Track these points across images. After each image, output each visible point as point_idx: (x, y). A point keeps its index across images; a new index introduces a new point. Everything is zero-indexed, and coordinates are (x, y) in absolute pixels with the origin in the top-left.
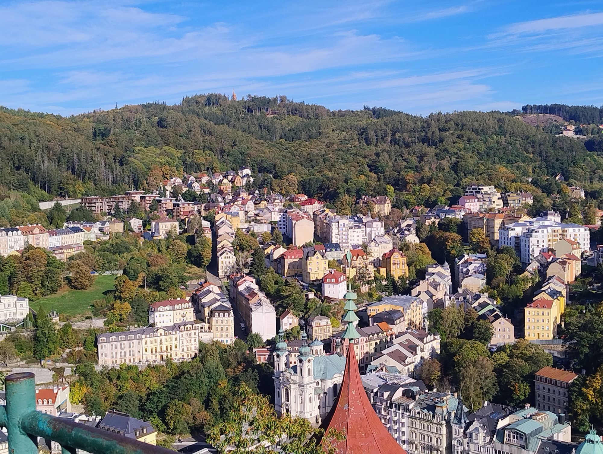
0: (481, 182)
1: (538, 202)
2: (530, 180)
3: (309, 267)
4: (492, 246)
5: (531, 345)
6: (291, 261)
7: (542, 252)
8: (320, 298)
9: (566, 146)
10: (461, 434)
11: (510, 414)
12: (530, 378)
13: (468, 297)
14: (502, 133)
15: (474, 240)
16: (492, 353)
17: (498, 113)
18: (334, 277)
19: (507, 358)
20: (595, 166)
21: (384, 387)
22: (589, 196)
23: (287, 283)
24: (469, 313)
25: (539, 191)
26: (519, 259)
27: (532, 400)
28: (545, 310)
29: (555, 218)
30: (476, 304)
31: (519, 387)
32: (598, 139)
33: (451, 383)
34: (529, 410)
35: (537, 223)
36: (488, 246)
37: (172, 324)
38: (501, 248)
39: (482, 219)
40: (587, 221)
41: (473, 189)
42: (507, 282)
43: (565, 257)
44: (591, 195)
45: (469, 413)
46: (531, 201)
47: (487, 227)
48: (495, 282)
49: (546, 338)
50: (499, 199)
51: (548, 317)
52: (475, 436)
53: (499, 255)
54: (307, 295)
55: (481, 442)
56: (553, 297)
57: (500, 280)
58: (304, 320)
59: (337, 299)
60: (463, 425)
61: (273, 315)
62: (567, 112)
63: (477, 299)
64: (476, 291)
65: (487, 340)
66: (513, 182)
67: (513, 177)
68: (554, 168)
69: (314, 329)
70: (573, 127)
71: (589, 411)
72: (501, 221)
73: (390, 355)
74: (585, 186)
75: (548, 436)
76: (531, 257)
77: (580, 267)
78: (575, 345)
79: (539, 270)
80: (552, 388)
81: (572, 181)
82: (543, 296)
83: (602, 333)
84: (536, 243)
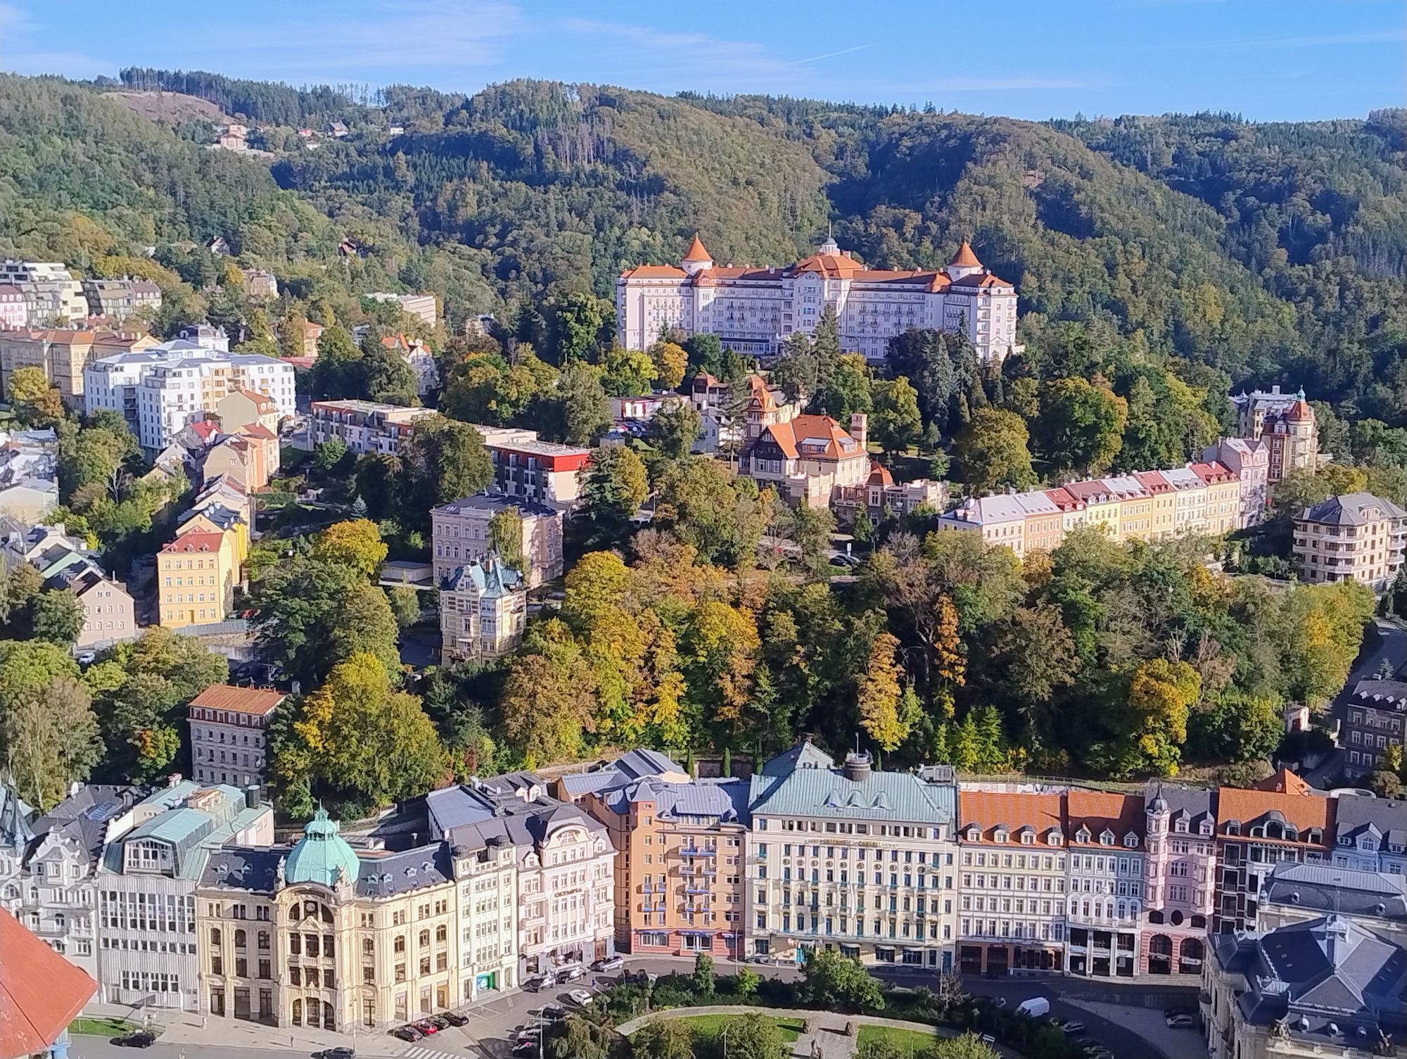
0: (28, 252)
1: (173, 303)
2: (152, 250)
4: (68, 410)
5: (177, 639)
7: (191, 421)
9: (231, 174)
10: (17, 870)
11: (135, 803)
12: (178, 717)
13: (13, 536)
14: (73, 130)
15: (20, 395)
16: (84, 667)
17: (61, 80)
19: (122, 676)
20: (297, 224)
22: (288, 293)
24: (18, 576)
25: (175, 278)
26: (135, 439)
27: (184, 765)
28: (206, 557)
29: (214, 342)
30: (36, 553)
31: (154, 739)
32: (300, 161)
34: (179, 788)
35: (175, 352)
36: (59, 411)
38: (90, 414)
39: (37, 344)
40: (287, 349)
41: (10, 268)
42: (110, 494)
43: (242, 430)
44: (293, 288)
45: (34, 816)
46: (157, 304)
47: (52, 362)
48: (80, 497)
49: (208, 620)
50: (77, 294)
51: (213, 572)
52: (50, 870)
53: (88, 433)
55: (67, 880)
56: (220, 525)
57: (93, 491)
60: (21, 849)
62: (227, 93)
63: (37, 541)
64: (33, 521)
65: (70, 636)
66: (109, 254)
67: (111, 242)
68: (205, 223)
70: (244, 130)
71: (310, 771)
72: (86, 349)
74: (276, 269)
75: (225, 840)
76: (165, 435)
77: (277, 453)
78: (276, 629)
79: (186, 465)
80: (228, 730)
81: (247, 255)
82: (198, 524)
83: (331, 597)
84: (174, 399)
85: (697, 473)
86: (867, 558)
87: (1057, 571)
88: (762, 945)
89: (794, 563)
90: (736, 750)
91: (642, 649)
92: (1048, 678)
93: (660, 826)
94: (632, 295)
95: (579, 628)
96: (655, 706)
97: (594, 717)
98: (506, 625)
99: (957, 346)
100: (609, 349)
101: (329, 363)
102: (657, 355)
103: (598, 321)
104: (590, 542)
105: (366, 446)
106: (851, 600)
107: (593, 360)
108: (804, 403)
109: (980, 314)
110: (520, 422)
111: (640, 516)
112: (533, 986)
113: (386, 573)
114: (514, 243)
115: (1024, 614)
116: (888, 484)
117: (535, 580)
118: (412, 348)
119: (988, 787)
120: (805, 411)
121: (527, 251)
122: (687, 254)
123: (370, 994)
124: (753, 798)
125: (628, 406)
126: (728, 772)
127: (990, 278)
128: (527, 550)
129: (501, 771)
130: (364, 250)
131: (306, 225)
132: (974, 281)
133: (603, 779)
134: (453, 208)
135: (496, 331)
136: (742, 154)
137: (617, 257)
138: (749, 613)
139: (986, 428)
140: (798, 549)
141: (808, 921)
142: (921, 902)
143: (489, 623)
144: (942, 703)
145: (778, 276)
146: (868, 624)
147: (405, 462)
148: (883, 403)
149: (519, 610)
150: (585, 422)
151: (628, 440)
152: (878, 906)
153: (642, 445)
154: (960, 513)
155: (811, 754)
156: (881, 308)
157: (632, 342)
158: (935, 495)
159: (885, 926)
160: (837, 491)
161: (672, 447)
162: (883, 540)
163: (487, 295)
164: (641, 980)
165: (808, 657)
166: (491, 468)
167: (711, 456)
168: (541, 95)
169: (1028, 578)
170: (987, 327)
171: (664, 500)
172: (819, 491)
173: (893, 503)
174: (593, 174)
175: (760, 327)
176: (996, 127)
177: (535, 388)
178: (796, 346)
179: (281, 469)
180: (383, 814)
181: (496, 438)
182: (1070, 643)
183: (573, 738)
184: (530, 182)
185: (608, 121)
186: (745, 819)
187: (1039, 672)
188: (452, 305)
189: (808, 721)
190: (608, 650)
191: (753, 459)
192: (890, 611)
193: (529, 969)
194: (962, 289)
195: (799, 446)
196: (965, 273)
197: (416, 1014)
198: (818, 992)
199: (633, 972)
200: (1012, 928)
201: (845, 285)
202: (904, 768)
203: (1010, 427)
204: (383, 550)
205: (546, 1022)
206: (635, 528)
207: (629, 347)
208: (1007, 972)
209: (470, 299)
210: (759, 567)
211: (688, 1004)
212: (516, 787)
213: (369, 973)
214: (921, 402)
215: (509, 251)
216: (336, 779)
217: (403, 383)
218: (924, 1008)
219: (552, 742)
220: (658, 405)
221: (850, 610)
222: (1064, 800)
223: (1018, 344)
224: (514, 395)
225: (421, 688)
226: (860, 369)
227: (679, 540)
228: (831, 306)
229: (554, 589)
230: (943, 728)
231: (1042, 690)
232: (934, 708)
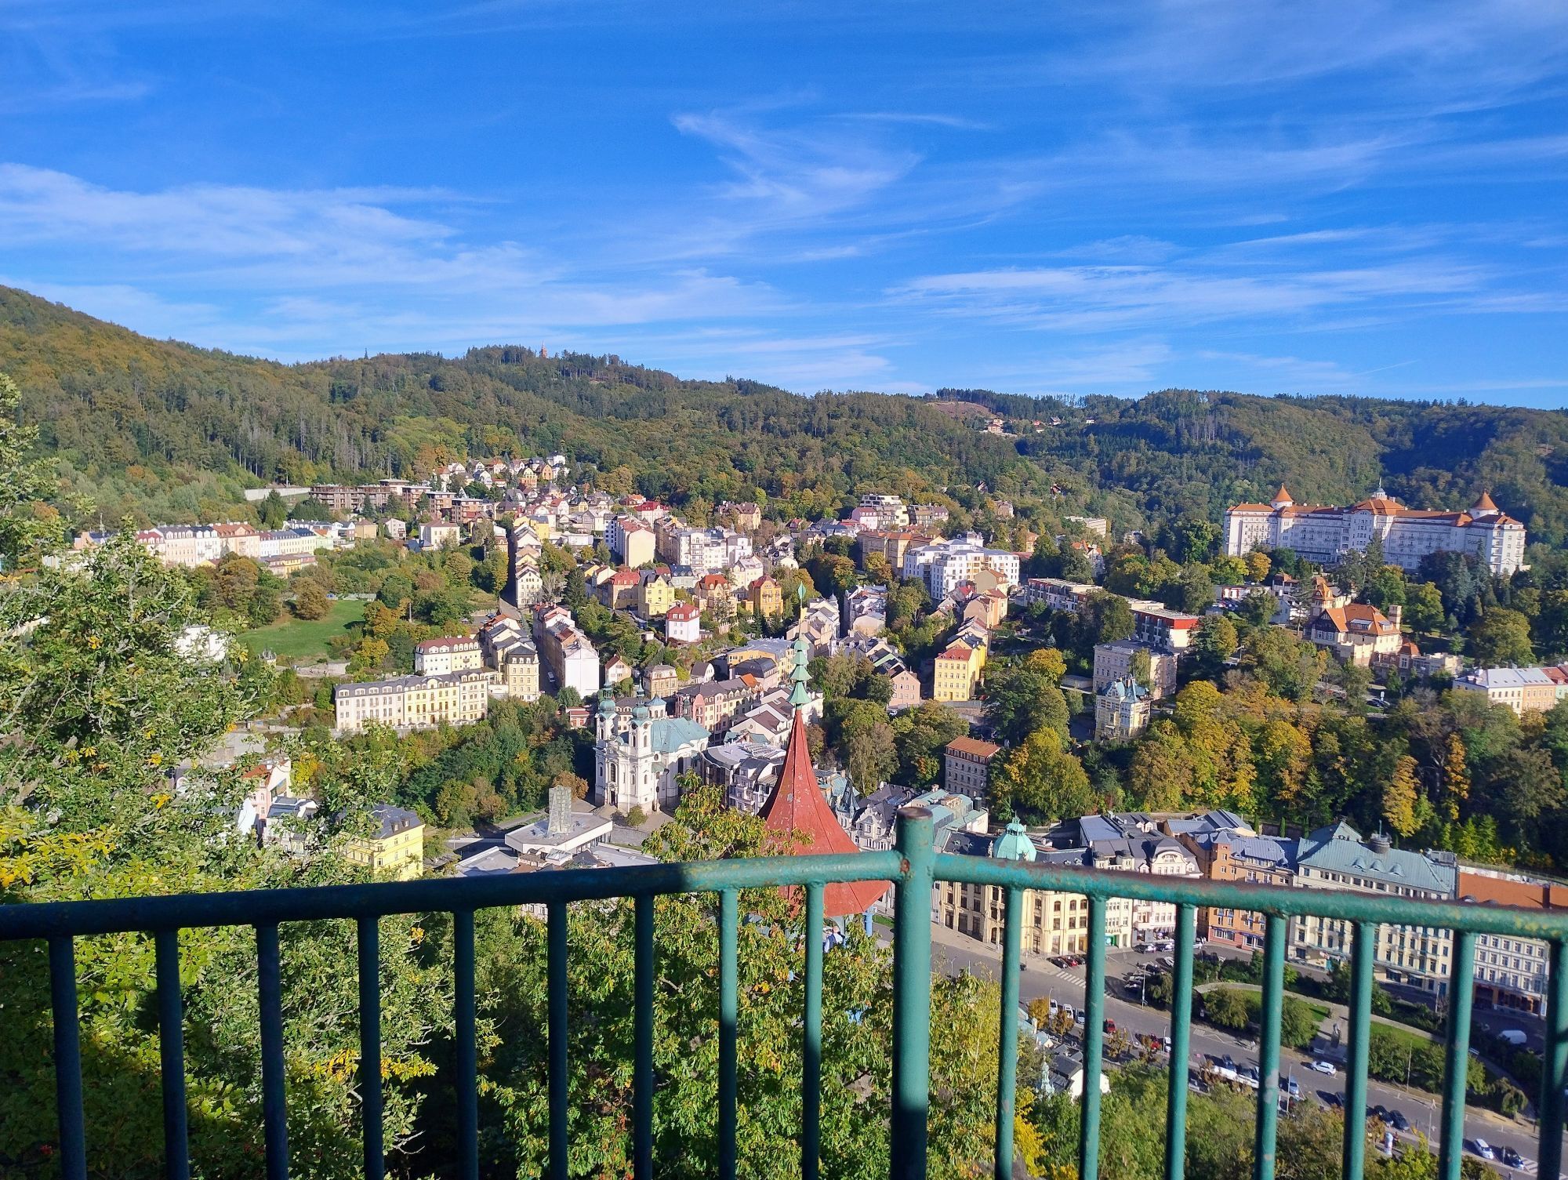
0: (881, 489)
1: (955, 519)
2: (945, 489)
3: (647, 596)
4: (894, 576)
5: (942, 708)
6: (622, 588)
7: (959, 585)
8: (663, 640)
9: (992, 446)
10: (849, 825)
11: (913, 798)
12: (939, 752)
13: (861, 642)
14: (910, 424)
15: (871, 566)
16: (892, 718)
17: (906, 396)
18: (682, 611)
19: (911, 726)
20: (1028, 476)
21: (748, 762)
22: (1019, 515)
23: (615, 619)
24: (862, 664)
25: (957, 505)
26: (929, 594)
27: (941, 780)
28: (962, 663)
29: (976, 541)
30: (872, 652)
31: (926, 763)
32: (1032, 439)
33: (837, 757)
34: (937, 793)
35: (954, 547)
36: (889, 576)
37: (449, 672)
38: (906, 579)
39: (882, 539)
40: (1016, 547)
41: (871, 498)
42: (913, 623)
43: (987, 592)
44: (1022, 512)
45: (860, 798)
46: (945, 518)
47: (889, 550)
48: (896, 624)
49: (960, 699)
50: (904, 512)
51: (965, 672)
52: (866, 828)
53: (904, 588)
54: (644, 636)
55: (874, 835)
56: (971, 645)
57: (904, 621)
58: (639, 670)
59: (685, 642)
60: (852, 814)
61: (595, 663)
62: (993, 401)
63: (873, 646)
64: (872, 635)
65: (885, 700)
66: (923, 491)
67: (923, 484)
68: (976, 474)
69: (653, 682)
70: (1001, 422)
71: (1011, 793)
72: (906, 542)
73: (758, 718)
74: (1014, 501)
75: (959, 826)
76: (944, 592)
77: (1006, 606)
78: (998, 708)
79: (954, 610)
80: (967, 764)
81: (998, 493)
82: (960, 643)
83: (1031, 692)
84: (951, 573)
85: (1272, 636)
86: (1396, 703)
87: (1548, 726)
88: (1301, 952)
89: (1340, 701)
90: (1289, 819)
91: (1226, 746)
92: (1537, 801)
93: (1233, 862)
94: (1234, 522)
95: (1184, 728)
96: (1233, 784)
97: (1191, 785)
98: (1136, 721)
99: (1476, 562)
100: (1216, 554)
101: (1040, 556)
102: (1249, 559)
103: (1210, 537)
104: (1195, 674)
105: (1058, 606)
106: (1381, 730)
107: (1205, 561)
108: (1355, 595)
109: (1494, 542)
110: (1154, 597)
111: (1230, 661)
112: (1141, 949)
113: (1064, 681)
114: (1158, 489)
115: (1519, 754)
116: (1415, 654)
117: (1157, 695)
118: (1090, 549)
119: (1483, 872)
120: (1354, 601)
121: (1167, 493)
122: (1275, 496)
123: (1038, 933)
124: (1300, 854)
125: (1227, 591)
126: (1283, 833)
127: (1504, 517)
128: (1153, 676)
129: (1128, 810)
130: (1065, 491)
131: (1032, 476)
132: (1491, 519)
133: (1195, 825)
134: (1121, 467)
135: (1143, 541)
136: (1319, 433)
137: (1226, 497)
138: (1305, 731)
139: (1495, 621)
140: (1344, 692)
141: (1336, 942)
142: (1424, 944)
143: (1125, 717)
144: (1448, 808)
145: (1340, 511)
146: (1395, 747)
147: (1080, 616)
148: (1413, 599)
149: (1146, 712)
150: (1197, 599)
151: (1225, 612)
152: (1390, 941)
153: (1234, 616)
154: (1471, 678)
155: (1344, 830)
156: (1416, 535)
157: (1232, 550)
158: (1452, 664)
159: (1395, 957)
160: (1375, 655)
161: (1256, 619)
162: (1409, 692)
163: (1138, 519)
164: (1213, 959)
165: (1346, 765)
166: (1134, 624)
167: (1283, 626)
168: (1183, 399)
169: (1524, 729)
170: (1500, 551)
171: (1247, 652)
172: (1362, 654)
173: (1418, 667)
174: (1214, 446)
175: (1325, 545)
176: (1515, 414)
177: (1164, 577)
178: (1351, 557)
179: (1007, 616)
180: (1053, 825)
181: (1138, 606)
182: (1557, 779)
183: (1176, 797)
184: (1171, 451)
185: (1226, 413)
186: (1294, 866)
187: (1529, 796)
188: (1116, 525)
189: (1343, 807)
190: (1204, 745)
191: (1313, 630)
192: (1411, 740)
193: (1139, 938)
194: (1481, 524)
195: (1348, 624)
196: (1484, 514)
197: (1064, 951)
198: (1341, 991)
199: (1209, 953)
200: (1498, 975)
201: (1390, 519)
202: (1416, 850)
203: (1515, 622)
204: (1064, 667)
205: (1148, 973)
206: (1226, 668)
207: (1230, 553)
208: (1491, 1007)
209: (1128, 521)
210: (1314, 701)
211: (1245, 981)
212: (1137, 822)
213: (1038, 920)
214: (1444, 600)
215: (1154, 493)
216: (1026, 800)
217: (1083, 570)
218: (1421, 1018)
219: (1163, 796)
220: (1248, 591)
221: (1380, 737)
222: (1546, 892)
223: (1525, 563)
224: (1151, 579)
225: (1081, 753)
226: (1398, 576)
227: (1257, 678)
228: (1379, 532)
229: (1169, 701)
230: (1448, 826)
231: (1532, 809)
232: (1443, 812)
